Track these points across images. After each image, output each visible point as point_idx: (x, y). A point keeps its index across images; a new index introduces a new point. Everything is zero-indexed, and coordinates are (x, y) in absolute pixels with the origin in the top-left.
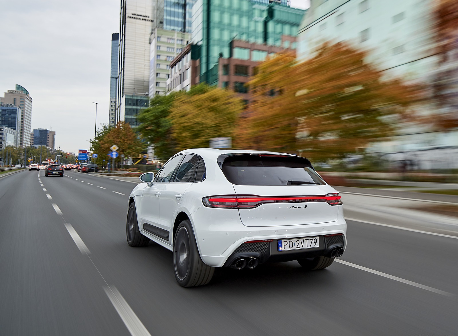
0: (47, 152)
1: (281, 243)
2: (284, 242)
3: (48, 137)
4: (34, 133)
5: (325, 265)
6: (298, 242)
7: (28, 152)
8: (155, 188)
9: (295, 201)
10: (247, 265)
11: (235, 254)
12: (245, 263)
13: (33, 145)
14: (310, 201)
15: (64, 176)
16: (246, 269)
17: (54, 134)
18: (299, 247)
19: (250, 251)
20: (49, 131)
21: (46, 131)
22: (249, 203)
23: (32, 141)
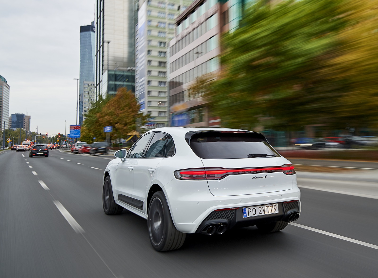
0: (24, 134)
1: (245, 210)
2: (248, 209)
3: (24, 120)
4: (12, 117)
5: (281, 227)
6: (260, 208)
7: (7, 134)
8: (127, 163)
9: (256, 172)
10: (216, 230)
11: (205, 221)
12: (214, 229)
13: (11, 128)
14: (269, 172)
15: (49, 156)
16: (216, 235)
17: (29, 117)
18: (262, 213)
19: (219, 218)
20: (25, 115)
21: (23, 115)
22: (216, 175)
23: (10, 125)
